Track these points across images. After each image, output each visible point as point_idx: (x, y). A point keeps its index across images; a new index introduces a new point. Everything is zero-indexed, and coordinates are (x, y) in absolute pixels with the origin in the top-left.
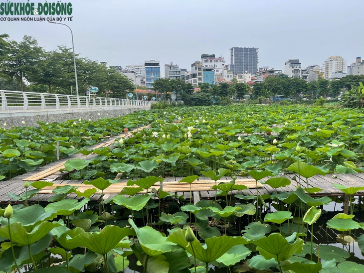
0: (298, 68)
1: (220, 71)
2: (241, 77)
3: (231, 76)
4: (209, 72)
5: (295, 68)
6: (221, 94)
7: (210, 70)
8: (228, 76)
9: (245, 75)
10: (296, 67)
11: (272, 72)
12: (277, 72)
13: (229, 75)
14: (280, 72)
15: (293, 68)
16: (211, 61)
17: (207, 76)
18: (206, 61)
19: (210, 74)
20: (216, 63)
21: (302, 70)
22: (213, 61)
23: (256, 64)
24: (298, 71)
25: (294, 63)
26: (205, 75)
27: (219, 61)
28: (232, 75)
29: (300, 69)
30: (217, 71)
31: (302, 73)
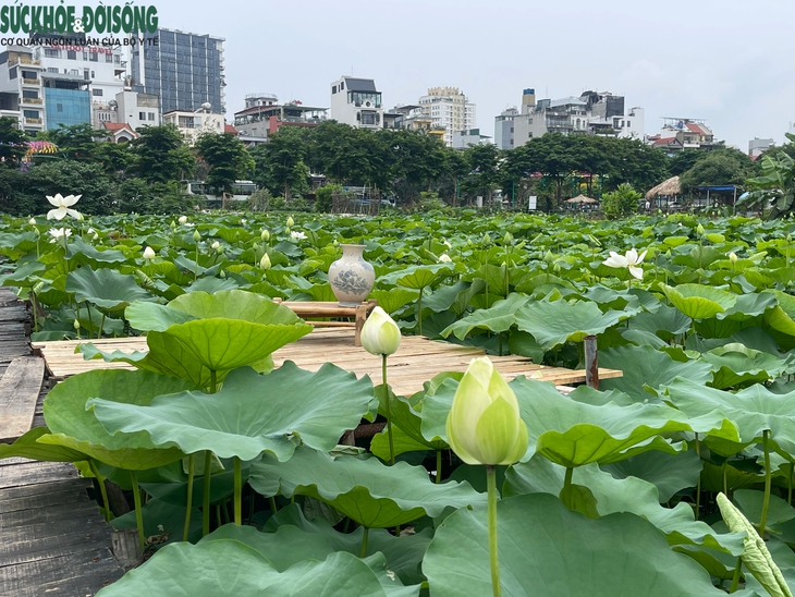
0: (372, 107)
1: (109, 96)
2: (190, 122)
3: (151, 116)
4: (70, 92)
5: (364, 106)
6: (144, 169)
7: (72, 85)
8: (141, 116)
9: (204, 116)
10: (368, 104)
11: (293, 111)
12: (309, 115)
13: (147, 110)
14: (320, 114)
15: (358, 105)
16: (72, 56)
17: (60, 108)
18: (52, 53)
19: (72, 98)
20: (91, 65)
21: (385, 115)
22: (79, 55)
23: (219, 89)
24: (373, 117)
25: (361, 89)
26: (54, 102)
27: (101, 57)
28: (155, 111)
29: (380, 112)
30: (98, 93)
31: (385, 125)
